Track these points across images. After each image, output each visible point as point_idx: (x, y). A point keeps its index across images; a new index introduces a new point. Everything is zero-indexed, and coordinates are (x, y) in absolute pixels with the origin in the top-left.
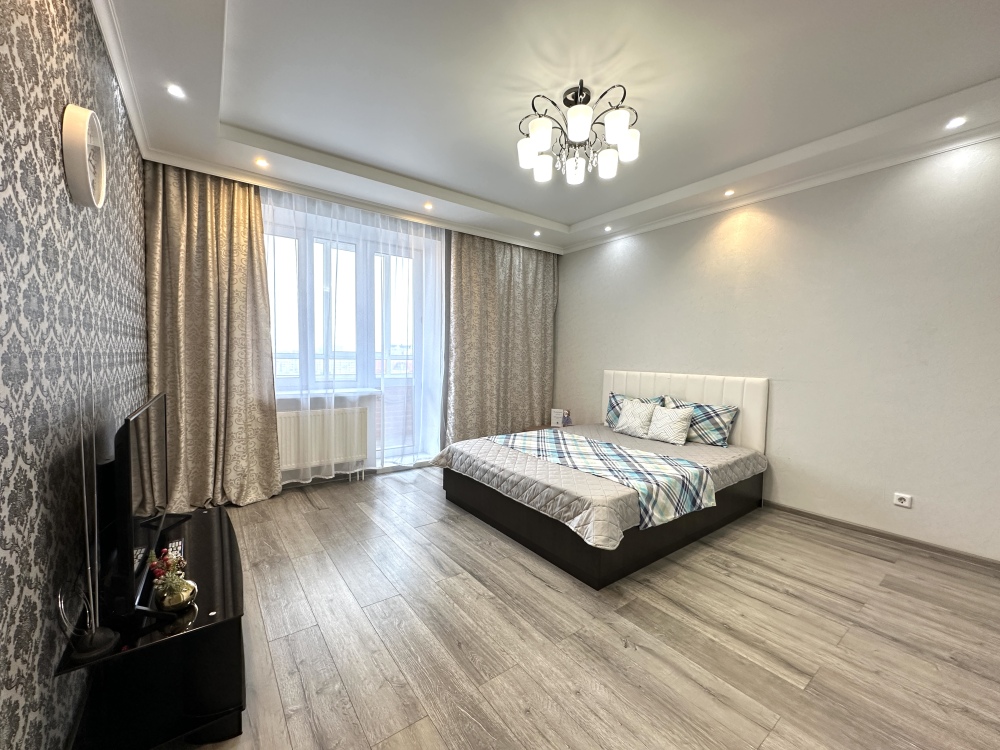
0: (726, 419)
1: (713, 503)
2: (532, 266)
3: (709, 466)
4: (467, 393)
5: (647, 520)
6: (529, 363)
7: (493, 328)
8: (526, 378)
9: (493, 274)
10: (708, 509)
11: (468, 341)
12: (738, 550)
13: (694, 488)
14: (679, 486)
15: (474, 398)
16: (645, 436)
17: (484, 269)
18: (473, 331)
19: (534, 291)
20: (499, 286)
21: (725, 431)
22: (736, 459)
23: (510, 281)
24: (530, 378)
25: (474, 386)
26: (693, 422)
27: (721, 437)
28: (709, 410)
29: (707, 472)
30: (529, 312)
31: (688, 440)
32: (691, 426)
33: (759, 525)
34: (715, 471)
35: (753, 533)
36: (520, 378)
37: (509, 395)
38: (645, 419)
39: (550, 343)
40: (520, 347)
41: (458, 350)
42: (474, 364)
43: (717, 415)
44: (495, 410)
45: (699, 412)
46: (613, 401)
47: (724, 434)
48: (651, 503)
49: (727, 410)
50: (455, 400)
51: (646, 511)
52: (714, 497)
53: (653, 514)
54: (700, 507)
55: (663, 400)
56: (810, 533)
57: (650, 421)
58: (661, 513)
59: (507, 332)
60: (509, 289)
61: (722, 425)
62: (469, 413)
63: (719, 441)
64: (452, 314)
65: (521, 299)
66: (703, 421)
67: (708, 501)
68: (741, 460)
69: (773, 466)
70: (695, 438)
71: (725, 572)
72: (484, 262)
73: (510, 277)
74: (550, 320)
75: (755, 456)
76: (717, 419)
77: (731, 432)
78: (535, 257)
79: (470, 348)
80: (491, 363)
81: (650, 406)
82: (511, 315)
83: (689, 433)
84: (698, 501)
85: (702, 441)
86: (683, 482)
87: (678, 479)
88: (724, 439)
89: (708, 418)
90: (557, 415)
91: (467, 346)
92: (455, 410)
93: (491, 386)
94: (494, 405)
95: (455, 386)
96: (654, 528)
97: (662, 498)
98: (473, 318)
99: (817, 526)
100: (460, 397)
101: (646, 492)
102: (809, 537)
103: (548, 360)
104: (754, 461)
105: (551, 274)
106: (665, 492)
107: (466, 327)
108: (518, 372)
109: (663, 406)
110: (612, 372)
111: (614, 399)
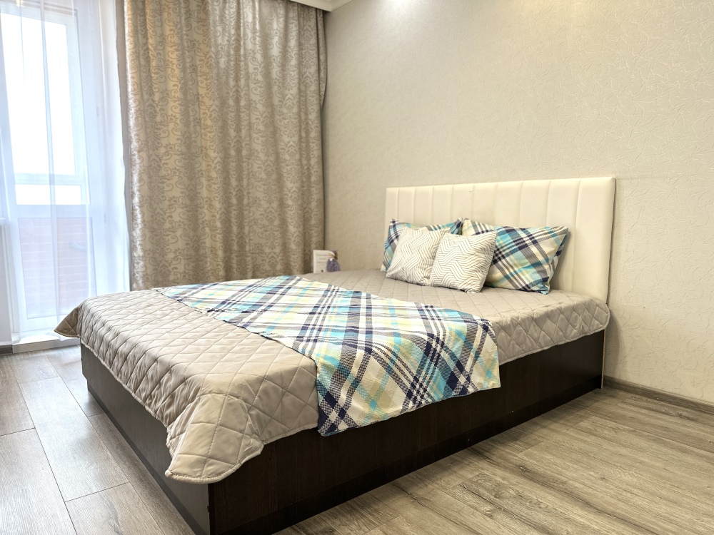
0: (549, 247)
1: (494, 382)
2: (277, 25)
3: (492, 320)
4: (167, 226)
5: (333, 416)
6: (280, 180)
7: (209, 122)
8: (275, 205)
9: (206, 34)
10: (481, 394)
11: (164, 142)
12: (531, 463)
13: (452, 356)
14: (418, 353)
15: (179, 233)
16: (425, 281)
17: (189, 25)
18: (172, 125)
19: (283, 66)
20: (217, 53)
21: (546, 267)
22: (550, 309)
23: (237, 49)
24: (282, 204)
25: (178, 215)
26: (497, 257)
27: (538, 277)
28: (523, 235)
29: (486, 328)
30: (276, 100)
31: (488, 284)
32: (495, 262)
33: (582, 418)
34: (502, 327)
35: (572, 432)
36: (265, 204)
37: (246, 230)
38: (426, 255)
39: (316, 153)
40: (262, 156)
41: (144, 154)
42: (176, 178)
43: (535, 242)
44: (220, 253)
45: (508, 239)
46: (392, 232)
47: (544, 272)
48: (347, 384)
49: (551, 234)
50: (144, 236)
51: (331, 400)
52: (496, 372)
53: (348, 405)
54: (464, 390)
55: (460, 225)
56: (666, 429)
57: (434, 257)
58: (372, 403)
59: (238, 130)
60: (237, 60)
61: (541, 258)
62: (171, 256)
63: (536, 283)
64: (130, 96)
65: (260, 77)
66: (512, 252)
67: (484, 378)
68: (560, 311)
69: (620, 322)
70: (501, 280)
71: (488, 508)
72: (188, 12)
73: (238, 40)
74: (313, 116)
75: (589, 306)
76: (534, 249)
77: (557, 270)
78: (282, 12)
79: (167, 153)
80: (209, 179)
81: (436, 234)
82: (243, 103)
83: (490, 273)
84: (462, 380)
85: (510, 286)
86: (429, 346)
87: (417, 341)
88: (545, 280)
89: (520, 248)
90: (320, 258)
91: (163, 150)
92: (144, 251)
93: (212, 213)
94: (219, 245)
95: (143, 213)
96: (354, 431)
97: (374, 373)
98: (171, 104)
99: (680, 416)
100: (153, 230)
101: (335, 364)
102: (661, 437)
103: (313, 179)
104: (586, 313)
105: (313, 41)
106: (383, 363)
107: (158, 119)
108: (260, 195)
109: (460, 233)
110: (397, 190)
111: (395, 229)
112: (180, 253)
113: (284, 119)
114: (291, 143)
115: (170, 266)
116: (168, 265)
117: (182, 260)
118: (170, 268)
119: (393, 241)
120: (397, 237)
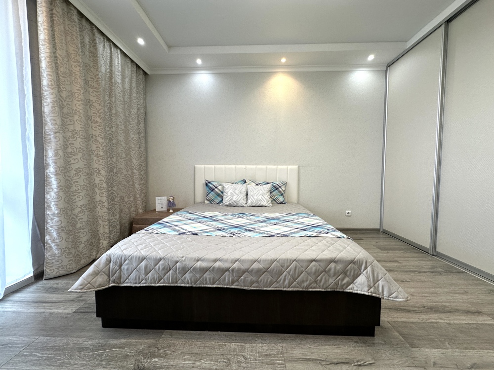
2: (128, 72)
4: (74, 189)
6: (130, 159)
8: (130, 173)
9: (96, 62)
11: (71, 127)
16: (246, 205)
17: (82, 52)
19: (130, 96)
20: (101, 77)
23: (111, 78)
28: (275, 185)
37: (116, 188)
38: (244, 194)
39: (143, 145)
40: (123, 144)
42: (80, 155)
44: (106, 204)
46: (211, 186)
47: (284, 197)
49: (283, 184)
55: (245, 182)
59: (111, 127)
60: (111, 85)
62: (77, 210)
63: (283, 201)
65: (121, 99)
66: (274, 191)
73: (111, 73)
76: (280, 189)
79: (73, 136)
82: (113, 111)
90: (161, 202)
91: (70, 134)
93: (100, 179)
94: (105, 199)
98: (76, 102)
103: (143, 158)
107: (65, 110)
110: (203, 166)
111: (211, 184)
112: (84, 207)
113: (131, 124)
114: (135, 138)
115: (77, 217)
116: (75, 217)
117: (86, 212)
118: (77, 219)
119: (214, 189)
120: (216, 187)
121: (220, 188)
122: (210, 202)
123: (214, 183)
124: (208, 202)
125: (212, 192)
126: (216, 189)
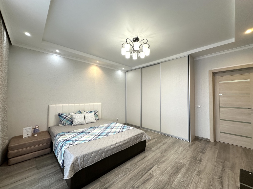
110: (55, 105)
111: (63, 115)
119: (66, 118)
120: (67, 116)
121: (69, 116)
122: (63, 125)
123: (65, 114)
124: (62, 125)
125: (65, 119)
126: (67, 118)
